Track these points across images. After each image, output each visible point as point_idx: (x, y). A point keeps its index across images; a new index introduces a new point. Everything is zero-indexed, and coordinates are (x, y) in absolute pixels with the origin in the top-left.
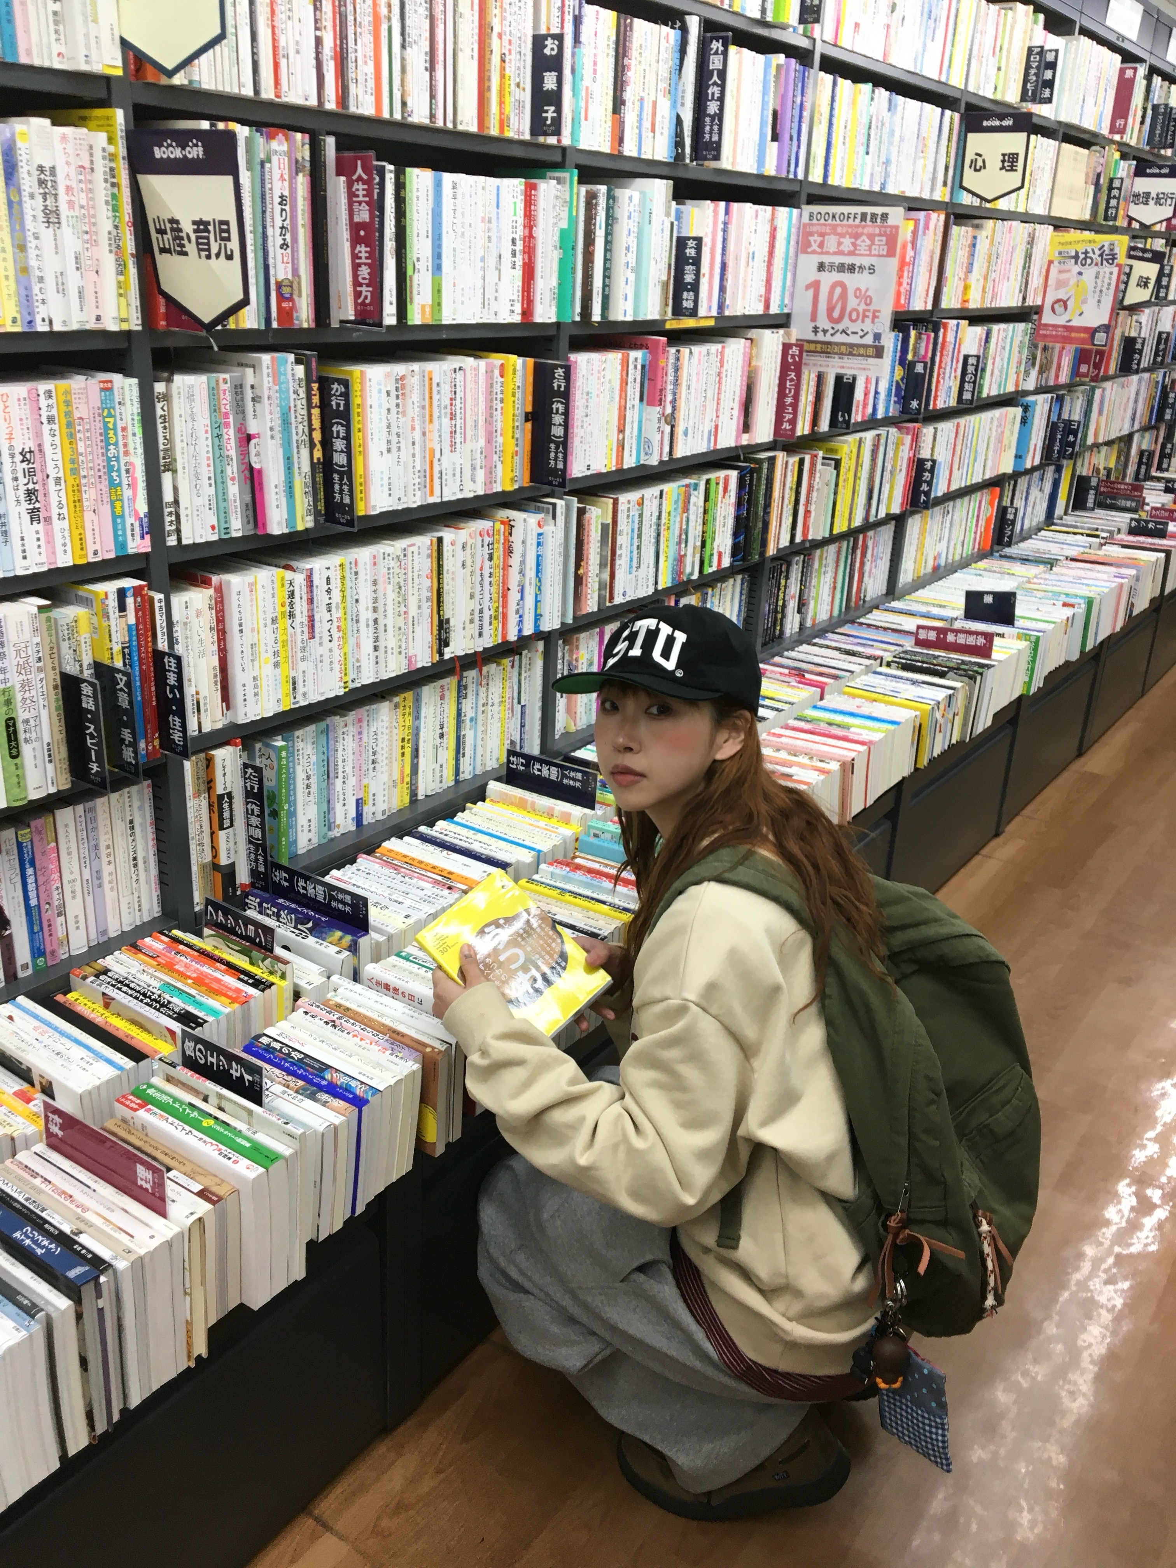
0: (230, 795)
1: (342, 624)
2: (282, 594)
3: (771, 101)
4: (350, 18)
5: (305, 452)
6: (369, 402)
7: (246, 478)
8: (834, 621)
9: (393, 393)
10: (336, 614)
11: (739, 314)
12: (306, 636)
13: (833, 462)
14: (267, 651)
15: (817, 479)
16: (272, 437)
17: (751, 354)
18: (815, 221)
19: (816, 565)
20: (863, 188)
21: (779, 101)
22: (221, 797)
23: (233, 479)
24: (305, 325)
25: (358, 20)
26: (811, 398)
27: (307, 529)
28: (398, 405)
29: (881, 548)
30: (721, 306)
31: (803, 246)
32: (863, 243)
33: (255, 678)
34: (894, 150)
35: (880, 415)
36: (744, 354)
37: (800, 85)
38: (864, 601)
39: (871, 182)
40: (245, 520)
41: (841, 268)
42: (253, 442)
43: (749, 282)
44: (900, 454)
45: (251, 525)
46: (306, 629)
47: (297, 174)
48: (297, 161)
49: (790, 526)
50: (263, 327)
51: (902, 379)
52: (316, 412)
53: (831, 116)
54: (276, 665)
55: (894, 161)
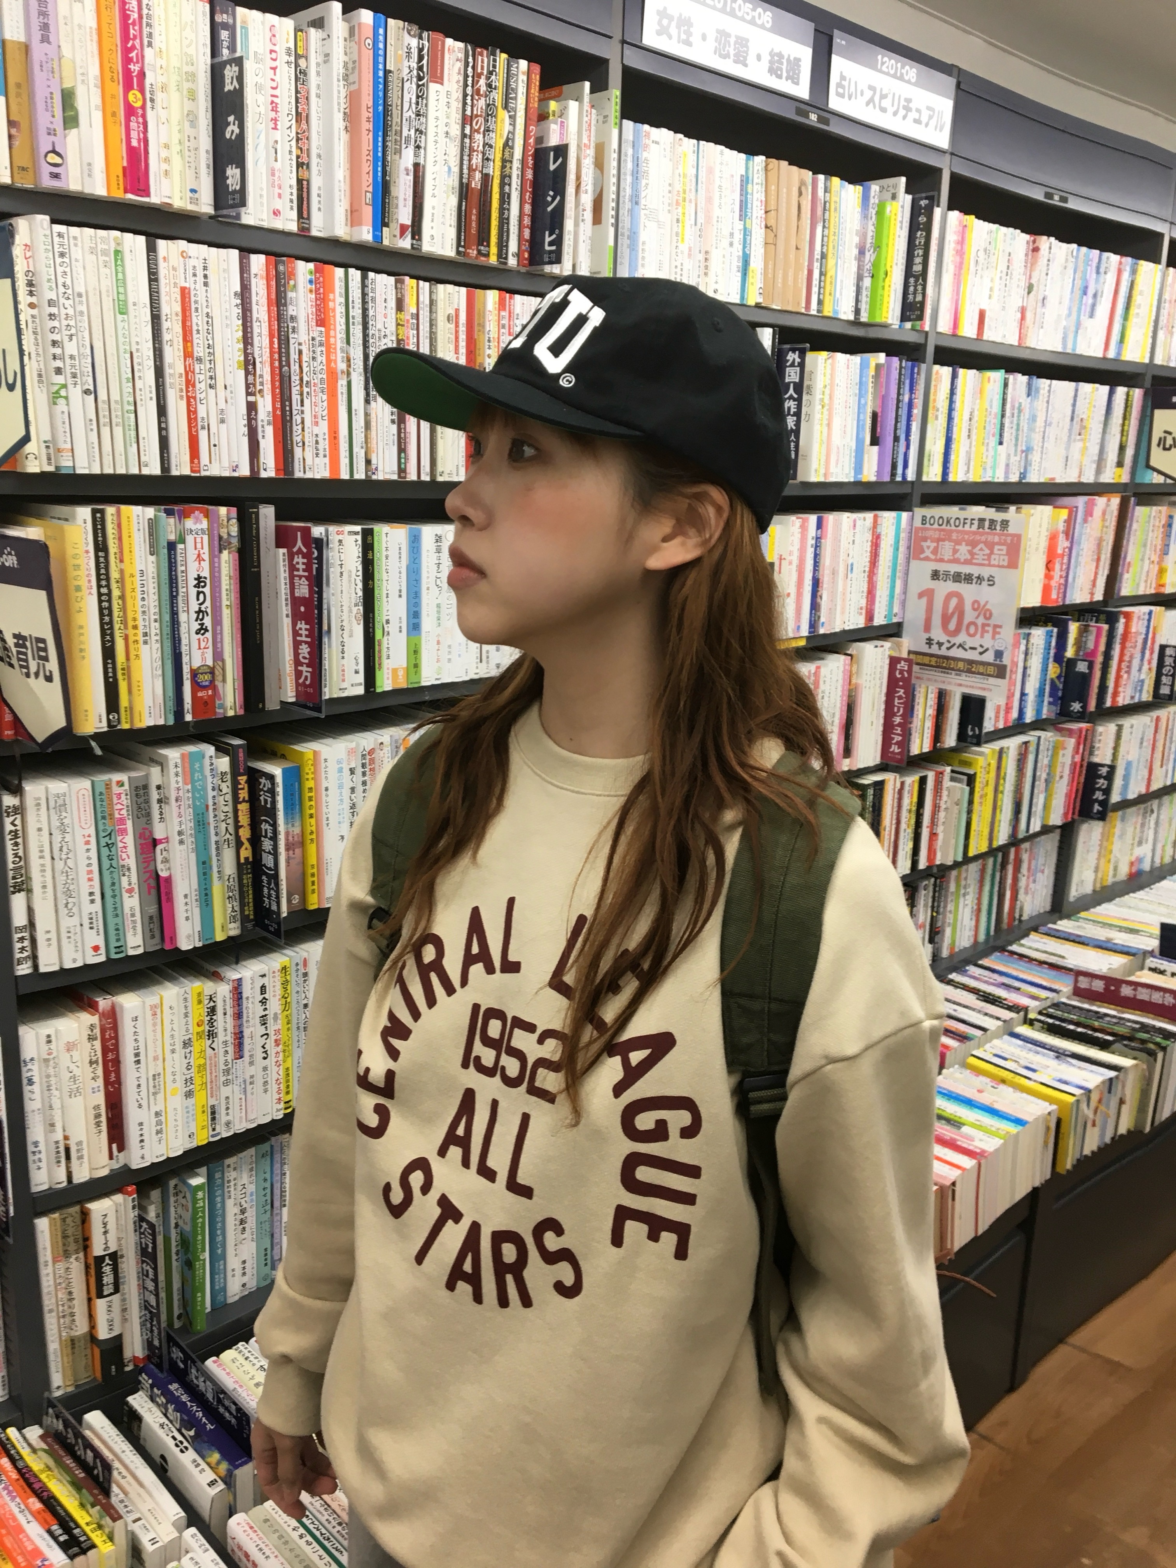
0: (114, 1257)
1: (283, 1037)
2: (199, 1012)
3: (870, 403)
4: (295, 379)
5: (229, 855)
6: (324, 784)
7: (149, 887)
8: (981, 948)
9: (359, 771)
10: (272, 1027)
11: (837, 630)
12: (230, 1057)
13: (965, 778)
14: (174, 1081)
15: (945, 798)
16: (181, 842)
17: (851, 671)
18: (928, 525)
19: (952, 887)
20: (996, 480)
21: (879, 402)
22: (100, 1260)
23: (130, 891)
24: (231, 713)
25: (305, 379)
26: (931, 711)
27: (230, 938)
28: (364, 783)
29: (1041, 861)
30: (813, 625)
31: (914, 551)
32: (981, 552)
33: (157, 1114)
34: (1037, 438)
35: (1029, 717)
36: (844, 672)
37: (907, 382)
38: (1020, 921)
39: (1007, 473)
40: (148, 934)
41: (957, 578)
42: (159, 848)
43: (848, 596)
44: (1060, 759)
45: (157, 938)
46: (231, 1049)
47: (220, 552)
48: (220, 538)
49: (910, 852)
50: (171, 722)
51: (1059, 677)
52: (244, 808)
53: (951, 410)
54: (189, 1094)
55: (1037, 448)
